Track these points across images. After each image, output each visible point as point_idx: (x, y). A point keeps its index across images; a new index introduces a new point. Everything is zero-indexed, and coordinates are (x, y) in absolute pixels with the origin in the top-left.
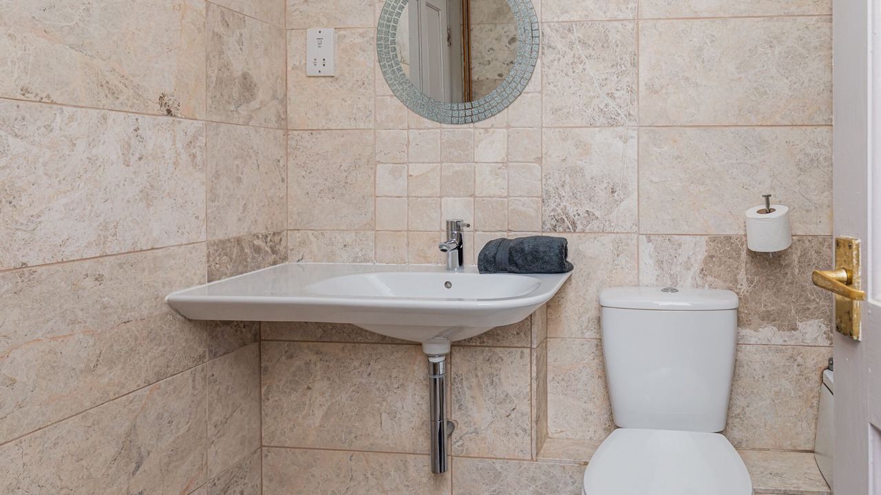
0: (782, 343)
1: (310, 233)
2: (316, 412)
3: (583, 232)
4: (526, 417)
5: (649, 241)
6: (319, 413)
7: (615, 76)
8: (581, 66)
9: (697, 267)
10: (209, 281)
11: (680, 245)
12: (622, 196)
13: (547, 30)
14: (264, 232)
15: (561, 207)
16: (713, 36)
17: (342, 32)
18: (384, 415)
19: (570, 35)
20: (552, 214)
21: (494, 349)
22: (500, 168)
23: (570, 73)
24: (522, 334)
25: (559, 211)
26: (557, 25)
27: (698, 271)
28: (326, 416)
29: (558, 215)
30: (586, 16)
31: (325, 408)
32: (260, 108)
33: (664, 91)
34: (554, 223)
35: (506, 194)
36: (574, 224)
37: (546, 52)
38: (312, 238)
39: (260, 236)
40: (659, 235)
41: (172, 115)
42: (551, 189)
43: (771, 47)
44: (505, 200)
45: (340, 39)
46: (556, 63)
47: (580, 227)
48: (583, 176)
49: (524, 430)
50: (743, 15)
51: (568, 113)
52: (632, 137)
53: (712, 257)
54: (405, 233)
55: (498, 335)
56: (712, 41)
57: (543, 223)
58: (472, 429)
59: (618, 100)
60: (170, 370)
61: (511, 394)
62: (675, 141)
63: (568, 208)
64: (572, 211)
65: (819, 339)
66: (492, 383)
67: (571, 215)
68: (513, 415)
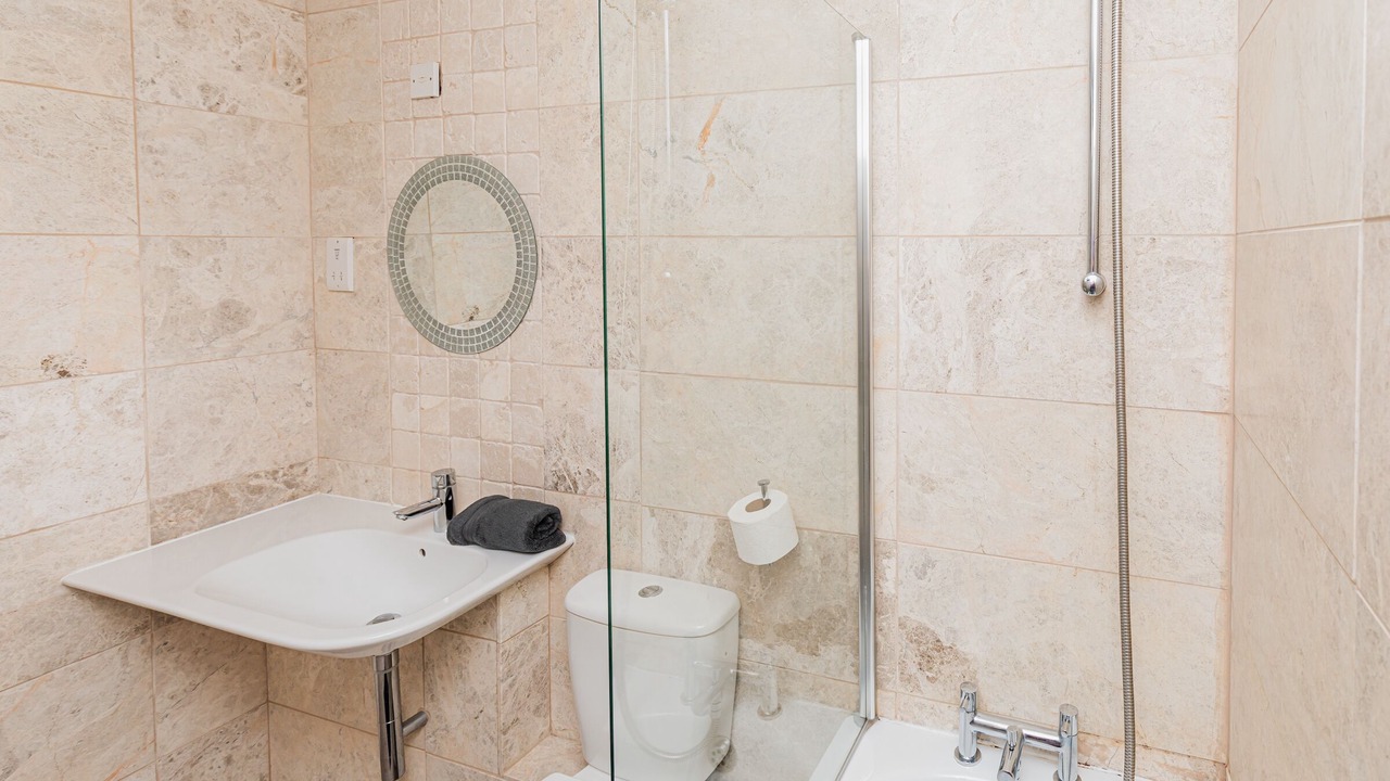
0: (801, 668)
1: (337, 462)
2: (310, 674)
3: (585, 494)
4: (492, 723)
5: (653, 515)
6: (313, 676)
7: (616, 306)
8: (580, 292)
9: (704, 555)
10: (153, 544)
11: (685, 524)
12: (624, 457)
13: (547, 247)
14: (270, 468)
15: (562, 461)
16: (721, 260)
17: (360, 242)
18: (367, 691)
19: (568, 253)
20: (554, 469)
21: (462, 637)
22: (504, 409)
23: (570, 300)
24: (488, 624)
25: (561, 467)
26: (556, 241)
27: (706, 560)
28: (319, 680)
29: (560, 470)
30: (584, 230)
31: (317, 671)
32: (258, 335)
33: (667, 328)
34: (556, 480)
35: (510, 440)
36: (575, 483)
37: (545, 272)
38: (339, 468)
39: (263, 474)
40: (663, 509)
41: (69, 376)
42: (552, 439)
43: (788, 277)
44: (510, 446)
45: (358, 249)
46: (555, 287)
47: (581, 488)
48: (583, 427)
49: (492, 738)
50: (756, 234)
51: (568, 348)
52: (634, 384)
53: (721, 544)
54: (419, 474)
55: (466, 621)
56: (720, 267)
57: (546, 479)
58: (443, 726)
59: (618, 336)
60: (74, 656)
61: (479, 693)
62: (680, 393)
63: (569, 464)
64: (573, 467)
65: (846, 672)
66: (461, 676)
67: (573, 472)
68: (480, 718)
